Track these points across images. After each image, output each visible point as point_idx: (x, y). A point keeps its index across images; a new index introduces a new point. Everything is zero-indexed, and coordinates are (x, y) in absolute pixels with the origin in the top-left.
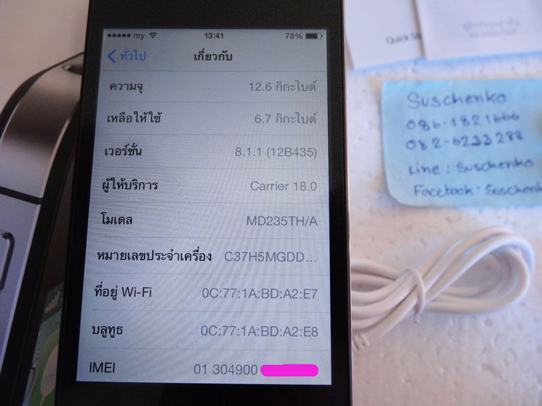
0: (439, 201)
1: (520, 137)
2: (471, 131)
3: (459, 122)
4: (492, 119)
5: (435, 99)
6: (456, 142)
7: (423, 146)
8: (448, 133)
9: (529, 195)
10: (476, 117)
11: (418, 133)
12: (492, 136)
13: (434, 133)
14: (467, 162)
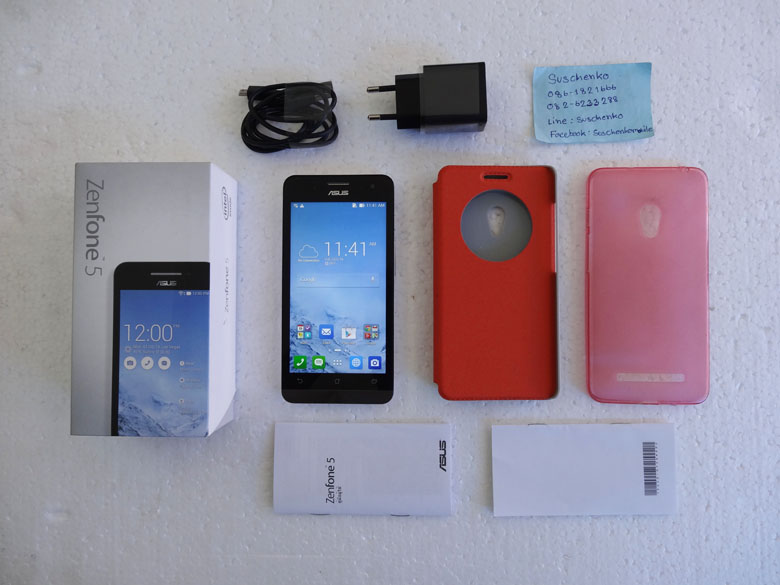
0: (565, 140)
1: (616, 101)
2: (586, 97)
3: (580, 92)
4: (599, 89)
5: (565, 78)
6: (577, 104)
7: (558, 108)
8: (573, 98)
9: (619, 135)
10: (590, 88)
11: (554, 99)
12: (599, 100)
13: (564, 99)
14: (583, 117)
